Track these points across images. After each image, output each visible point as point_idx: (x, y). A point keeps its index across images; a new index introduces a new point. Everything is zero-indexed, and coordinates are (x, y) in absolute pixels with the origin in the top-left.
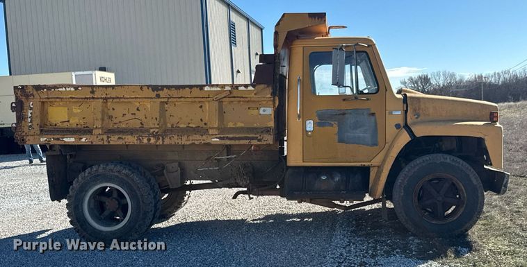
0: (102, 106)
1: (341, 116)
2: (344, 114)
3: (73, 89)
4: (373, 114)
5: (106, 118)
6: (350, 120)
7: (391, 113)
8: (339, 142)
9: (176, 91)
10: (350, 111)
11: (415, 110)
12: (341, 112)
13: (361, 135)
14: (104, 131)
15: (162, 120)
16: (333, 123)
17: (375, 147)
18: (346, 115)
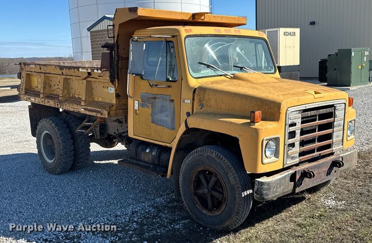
0: (44, 79)
1: (153, 99)
2: (155, 98)
3: (34, 66)
4: (173, 101)
5: (47, 86)
6: (159, 103)
7: (184, 101)
8: (152, 122)
9: (68, 70)
10: (158, 96)
11: (200, 101)
12: (153, 96)
13: (164, 118)
14: (45, 95)
15: (66, 91)
16: (148, 105)
17: (173, 131)
18: (156, 99)
